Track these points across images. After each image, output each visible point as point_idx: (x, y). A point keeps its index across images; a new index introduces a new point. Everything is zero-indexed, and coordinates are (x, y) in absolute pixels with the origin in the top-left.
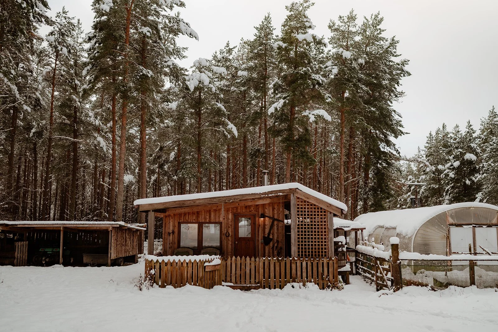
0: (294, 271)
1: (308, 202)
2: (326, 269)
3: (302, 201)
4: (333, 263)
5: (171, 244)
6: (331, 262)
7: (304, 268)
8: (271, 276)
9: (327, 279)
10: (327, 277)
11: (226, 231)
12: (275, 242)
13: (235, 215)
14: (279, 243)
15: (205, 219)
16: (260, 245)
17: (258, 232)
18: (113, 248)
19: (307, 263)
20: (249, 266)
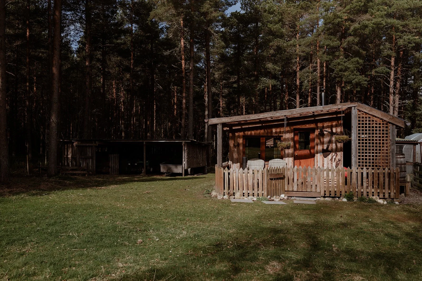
1: (369, 114)
2: (387, 180)
3: (363, 114)
4: (395, 173)
5: (237, 156)
6: (392, 173)
7: (365, 178)
12: (333, 155)
13: (295, 130)
14: (337, 155)
15: (267, 133)
16: (319, 157)
17: (317, 145)
18: (186, 160)
19: (368, 173)
20: (310, 175)
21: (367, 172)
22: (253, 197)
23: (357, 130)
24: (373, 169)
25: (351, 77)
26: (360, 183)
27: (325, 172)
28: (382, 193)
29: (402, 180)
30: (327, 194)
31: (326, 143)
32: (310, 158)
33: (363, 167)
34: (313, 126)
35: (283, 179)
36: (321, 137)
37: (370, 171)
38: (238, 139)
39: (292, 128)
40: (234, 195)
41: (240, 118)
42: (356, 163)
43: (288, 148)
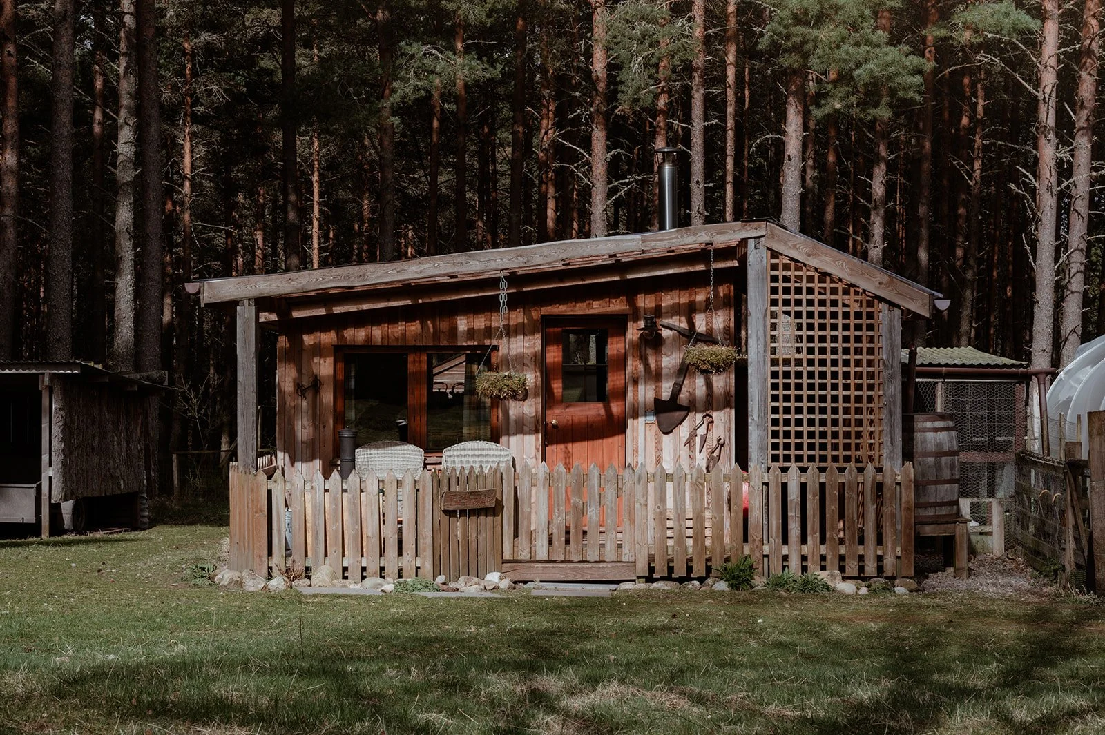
0: (756, 514)
3: (789, 265)
4: (898, 484)
5: (310, 430)
6: (889, 482)
7: (794, 503)
12: (698, 422)
13: (548, 321)
14: (712, 422)
15: (436, 335)
16: (642, 430)
17: (635, 382)
18: (57, 460)
19: (803, 487)
20: (597, 497)
21: (803, 480)
22: (380, 580)
23: (765, 326)
24: (822, 470)
25: (847, 53)
26: (777, 524)
27: (651, 486)
28: (853, 560)
29: (944, 513)
30: (660, 570)
31: (669, 376)
32: (608, 436)
33: (787, 464)
34: (617, 306)
35: (494, 516)
36: (649, 351)
37: (813, 478)
38: (316, 360)
39: (536, 314)
40: (309, 577)
41: (327, 278)
42: (762, 448)
43: (521, 394)
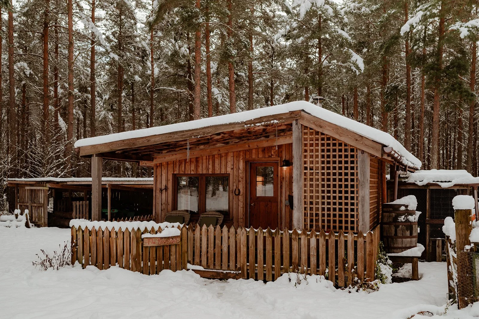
0: (295, 253)
1: (322, 134)
2: (351, 253)
3: (312, 133)
4: (365, 242)
5: (164, 205)
6: (360, 240)
7: (313, 249)
8: (258, 260)
9: (353, 270)
10: (352, 267)
11: (235, 187)
16: (284, 208)
17: (281, 188)
20: (227, 241)
21: (318, 238)
23: (301, 162)
26: (305, 258)
30: (251, 276)
42: (299, 221)
